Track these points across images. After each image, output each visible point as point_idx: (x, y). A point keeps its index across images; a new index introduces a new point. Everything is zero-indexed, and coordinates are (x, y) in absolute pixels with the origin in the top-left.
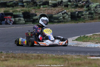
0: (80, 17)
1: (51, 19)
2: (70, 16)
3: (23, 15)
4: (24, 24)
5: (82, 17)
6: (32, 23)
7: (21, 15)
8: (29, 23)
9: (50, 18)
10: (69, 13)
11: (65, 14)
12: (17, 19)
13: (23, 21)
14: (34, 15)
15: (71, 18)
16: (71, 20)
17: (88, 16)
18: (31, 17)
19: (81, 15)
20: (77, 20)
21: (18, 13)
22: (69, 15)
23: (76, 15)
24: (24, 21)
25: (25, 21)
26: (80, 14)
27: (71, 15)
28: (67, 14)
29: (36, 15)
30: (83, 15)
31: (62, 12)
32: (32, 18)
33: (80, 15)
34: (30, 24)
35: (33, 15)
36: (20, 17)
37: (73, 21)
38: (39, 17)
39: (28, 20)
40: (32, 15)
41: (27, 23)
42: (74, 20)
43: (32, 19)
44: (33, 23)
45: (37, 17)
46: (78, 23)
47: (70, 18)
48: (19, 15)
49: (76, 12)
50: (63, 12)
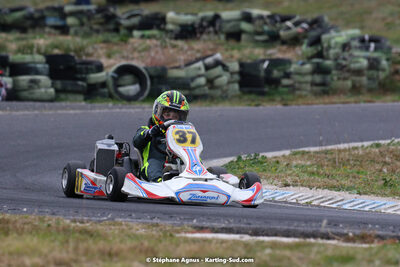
0: (276, 82)
1: (160, 86)
2: (237, 77)
3: (47, 66)
4: (51, 100)
5: (285, 82)
6: (81, 97)
7: (39, 66)
8: (71, 96)
9: (155, 80)
10: (235, 66)
11: (218, 70)
12: (24, 79)
13: (46, 87)
14: (93, 67)
15: (242, 84)
16: (238, 93)
17: (309, 78)
18: (79, 76)
19: (281, 74)
20: (263, 94)
21: (27, 58)
22: (232, 73)
23: (262, 74)
24: (52, 90)
25: (57, 91)
26: (279, 70)
27: (241, 73)
28: (225, 68)
29: (100, 68)
30: (287, 75)
31: (203, 58)
32: (84, 80)
33: (276, 73)
34: (76, 100)
35: (87, 69)
36: (37, 72)
37: (246, 97)
38: (113, 77)
39: (69, 88)
40: (84, 66)
41: (63, 96)
42: (250, 93)
43: (85, 84)
44: (85, 100)
45: (103, 74)
46: (261, 107)
47: (236, 86)
48: (32, 65)
49: (263, 61)
50: (209, 60)
